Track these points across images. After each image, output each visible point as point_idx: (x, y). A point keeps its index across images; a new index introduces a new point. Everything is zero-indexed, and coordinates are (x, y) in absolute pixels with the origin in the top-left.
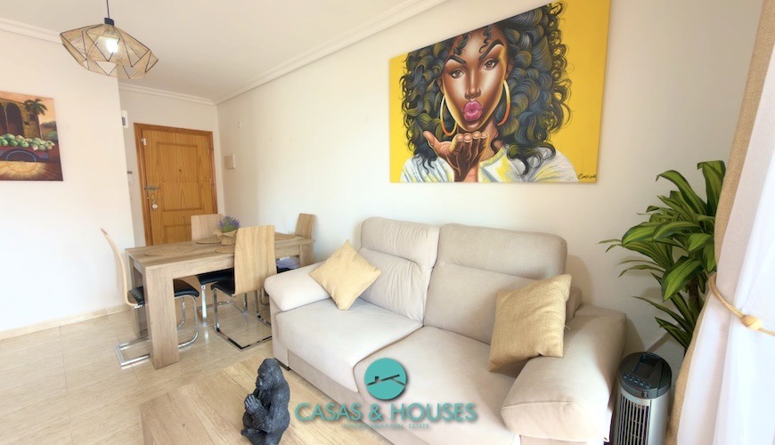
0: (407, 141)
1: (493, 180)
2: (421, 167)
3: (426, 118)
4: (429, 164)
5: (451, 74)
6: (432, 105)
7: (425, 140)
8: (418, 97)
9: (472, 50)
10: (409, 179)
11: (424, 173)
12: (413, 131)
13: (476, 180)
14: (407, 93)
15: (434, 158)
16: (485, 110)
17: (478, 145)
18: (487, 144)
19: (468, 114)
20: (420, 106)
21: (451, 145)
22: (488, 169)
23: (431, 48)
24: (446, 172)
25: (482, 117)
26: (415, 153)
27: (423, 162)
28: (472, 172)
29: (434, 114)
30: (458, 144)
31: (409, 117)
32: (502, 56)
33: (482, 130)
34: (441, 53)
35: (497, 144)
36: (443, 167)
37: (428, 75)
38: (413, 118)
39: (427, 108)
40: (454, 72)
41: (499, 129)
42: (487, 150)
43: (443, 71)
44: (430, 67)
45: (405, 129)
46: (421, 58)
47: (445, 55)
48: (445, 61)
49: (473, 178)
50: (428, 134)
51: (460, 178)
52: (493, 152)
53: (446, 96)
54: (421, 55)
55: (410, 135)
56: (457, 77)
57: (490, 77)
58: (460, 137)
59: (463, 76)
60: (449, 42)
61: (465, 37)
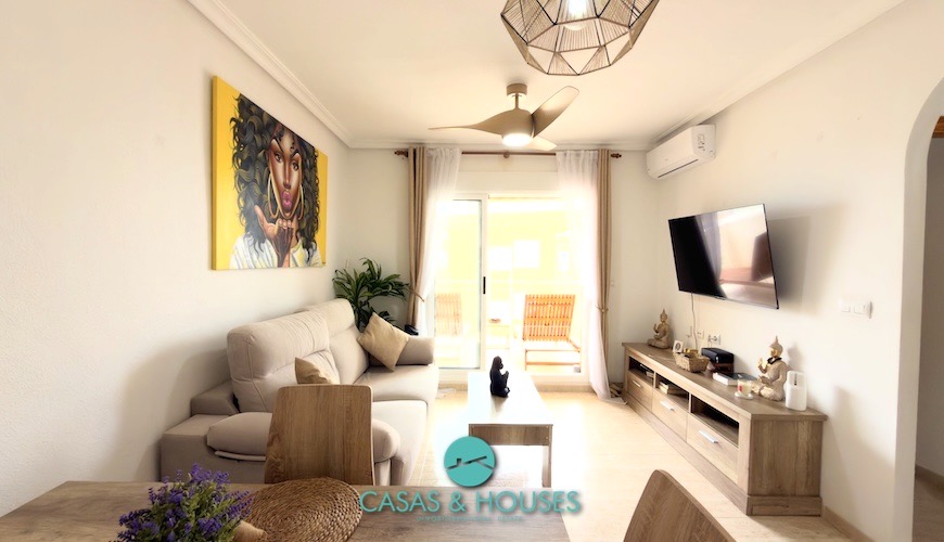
0: (238, 211)
1: (297, 266)
2: (252, 248)
3: (257, 190)
4: (261, 246)
5: (275, 155)
6: (261, 177)
7: (256, 216)
8: (249, 159)
9: (287, 144)
10: (240, 264)
11: (255, 256)
12: (245, 201)
13: (289, 266)
14: (239, 145)
15: (263, 239)
16: (293, 203)
17: (290, 231)
18: (294, 233)
19: (285, 202)
20: (251, 171)
21: (275, 228)
23: (260, 112)
24: (272, 256)
25: (292, 208)
26: (247, 230)
27: (254, 244)
28: (287, 258)
29: (263, 188)
30: (280, 228)
31: (240, 179)
32: (300, 164)
33: (292, 220)
34: (269, 125)
35: (298, 234)
36: (269, 250)
37: (258, 139)
38: (247, 184)
39: (258, 178)
40: (277, 155)
41: (299, 222)
42: (294, 238)
43: (270, 147)
44: (261, 131)
45: (237, 195)
46: (251, 113)
47: (271, 131)
48: (272, 137)
49: (287, 264)
50: (258, 210)
51: (280, 265)
52: (296, 241)
53: (271, 175)
55: (242, 204)
56: (279, 161)
57: (296, 175)
58: (279, 221)
59: (282, 164)
60: (274, 122)
61: (284, 129)
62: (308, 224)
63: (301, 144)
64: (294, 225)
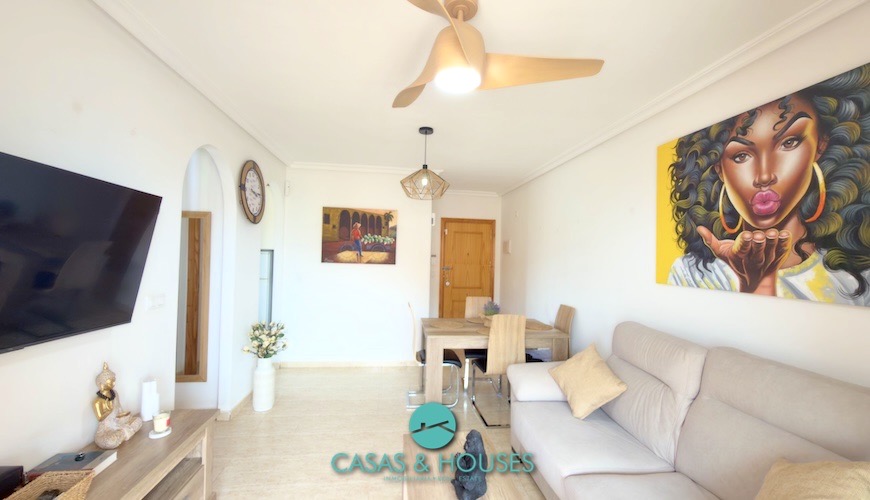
0: (676, 237)
3: (701, 211)
4: (705, 267)
5: (733, 158)
6: (707, 195)
7: (699, 237)
8: (690, 187)
9: (763, 128)
10: (678, 281)
11: (698, 276)
12: (684, 226)
13: (774, 293)
14: (677, 182)
15: (711, 259)
16: (785, 201)
18: (790, 246)
19: (759, 207)
20: (692, 197)
21: (736, 245)
22: (792, 280)
23: (706, 131)
24: (728, 278)
25: (781, 210)
26: (686, 252)
27: (697, 263)
28: (766, 281)
29: (711, 206)
31: (679, 209)
32: (809, 132)
35: (805, 247)
36: (723, 271)
37: (703, 162)
38: (684, 210)
39: (702, 199)
40: (739, 156)
42: (790, 254)
43: (722, 156)
44: (705, 152)
45: (674, 223)
46: (694, 143)
47: (725, 136)
48: (725, 143)
49: (768, 290)
50: (703, 230)
51: (748, 287)
52: (799, 258)
53: (727, 185)
54: (694, 139)
55: (680, 229)
56: (742, 161)
58: (747, 235)
59: (750, 161)
60: (730, 123)
61: (752, 114)
63: (810, 98)
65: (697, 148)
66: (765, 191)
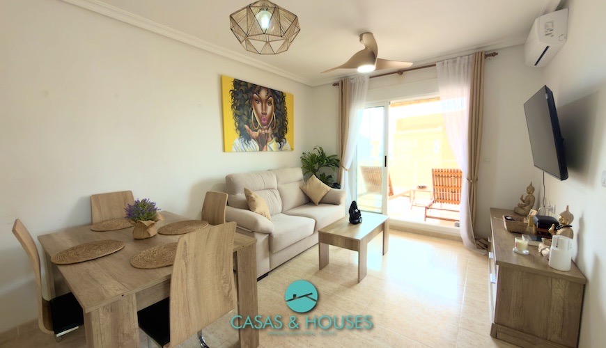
0: (235, 128)
1: (272, 150)
2: (244, 143)
3: (246, 118)
4: (248, 142)
5: (256, 101)
6: (248, 112)
7: (245, 129)
8: (240, 106)
9: (263, 94)
10: (237, 150)
11: (245, 146)
12: (239, 123)
13: (267, 150)
14: (234, 100)
15: (250, 139)
16: (268, 121)
17: (267, 135)
18: (270, 135)
20: (242, 111)
21: (257, 134)
22: (270, 146)
23: (246, 83)
24: (255, 146)
25: (268, 124)
26: (240, 135)
27: (245, 141)
28: (265, 147)
29: (249, 117)
30: (260, 134)
31: (236, 115)
32: (272, 102)
33: (268, 129)
34: (251, 88)
35: (273, 136)
36: (254, 144)
37: (245, 96)
38: (239, 116)
39: (246, 113)
41: (273, 130)
43: (252, 98)
44: (247, 92)
45: (233, 121)
46: (241, 86)
47: (253, 90)
48: (254, 93)
49: (265, 149)
50: (246, 127)
53: (254, 110)
54: (241, 84)
55: (237, 125)
57: (269, 109)
58: (260, 131)
59: (260, 104)
60: (254, 86)
61: (261, 87)
62: (279, 130)
63: (272, 92)
64: (270, 131)
65: (243, 88)
66: (264, 116)
